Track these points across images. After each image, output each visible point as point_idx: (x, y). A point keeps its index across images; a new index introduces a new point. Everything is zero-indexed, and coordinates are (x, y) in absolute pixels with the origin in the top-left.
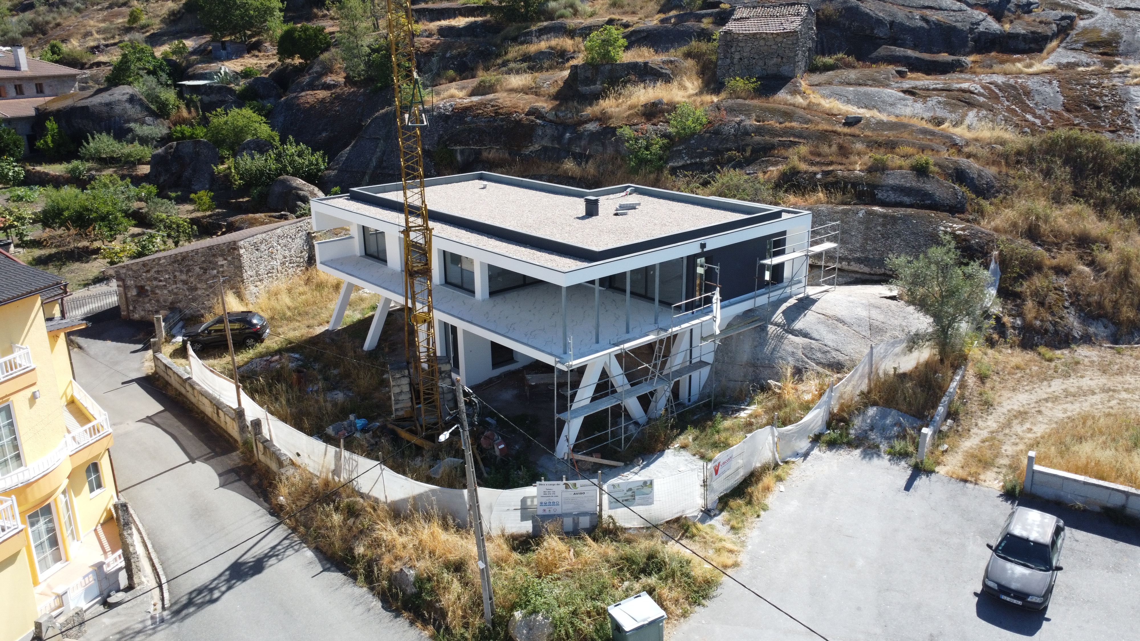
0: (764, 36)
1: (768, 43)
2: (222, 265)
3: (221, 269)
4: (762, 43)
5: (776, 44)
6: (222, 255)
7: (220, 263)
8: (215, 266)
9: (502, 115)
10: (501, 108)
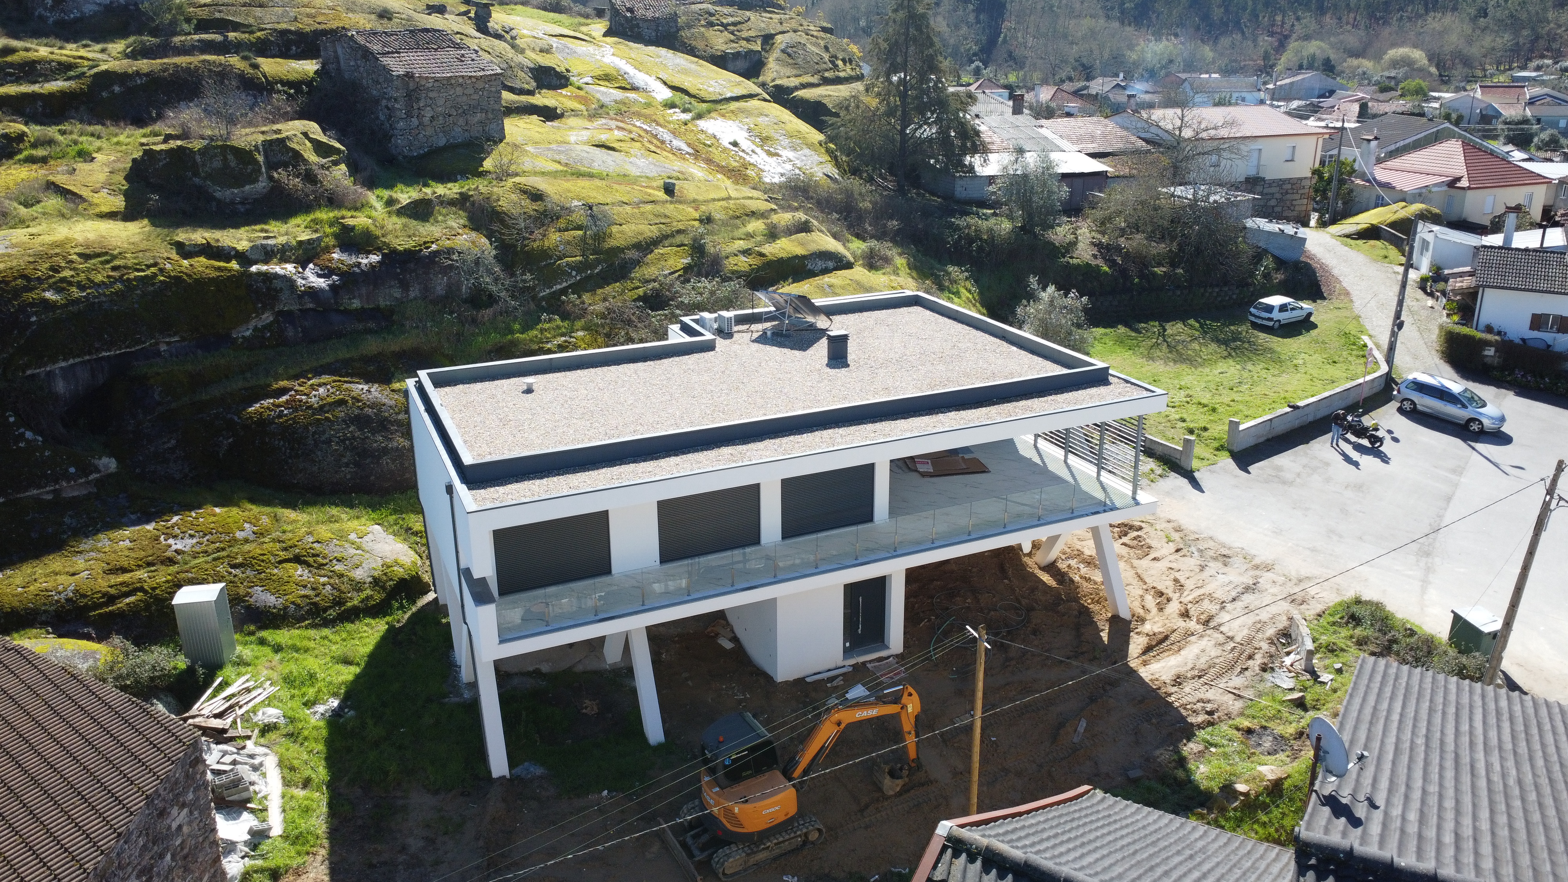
0: (461, 80)
1: (467, 92)
4: (459, 91)
5: (476, 91)
9: (138, 270)
10: (114, 257)
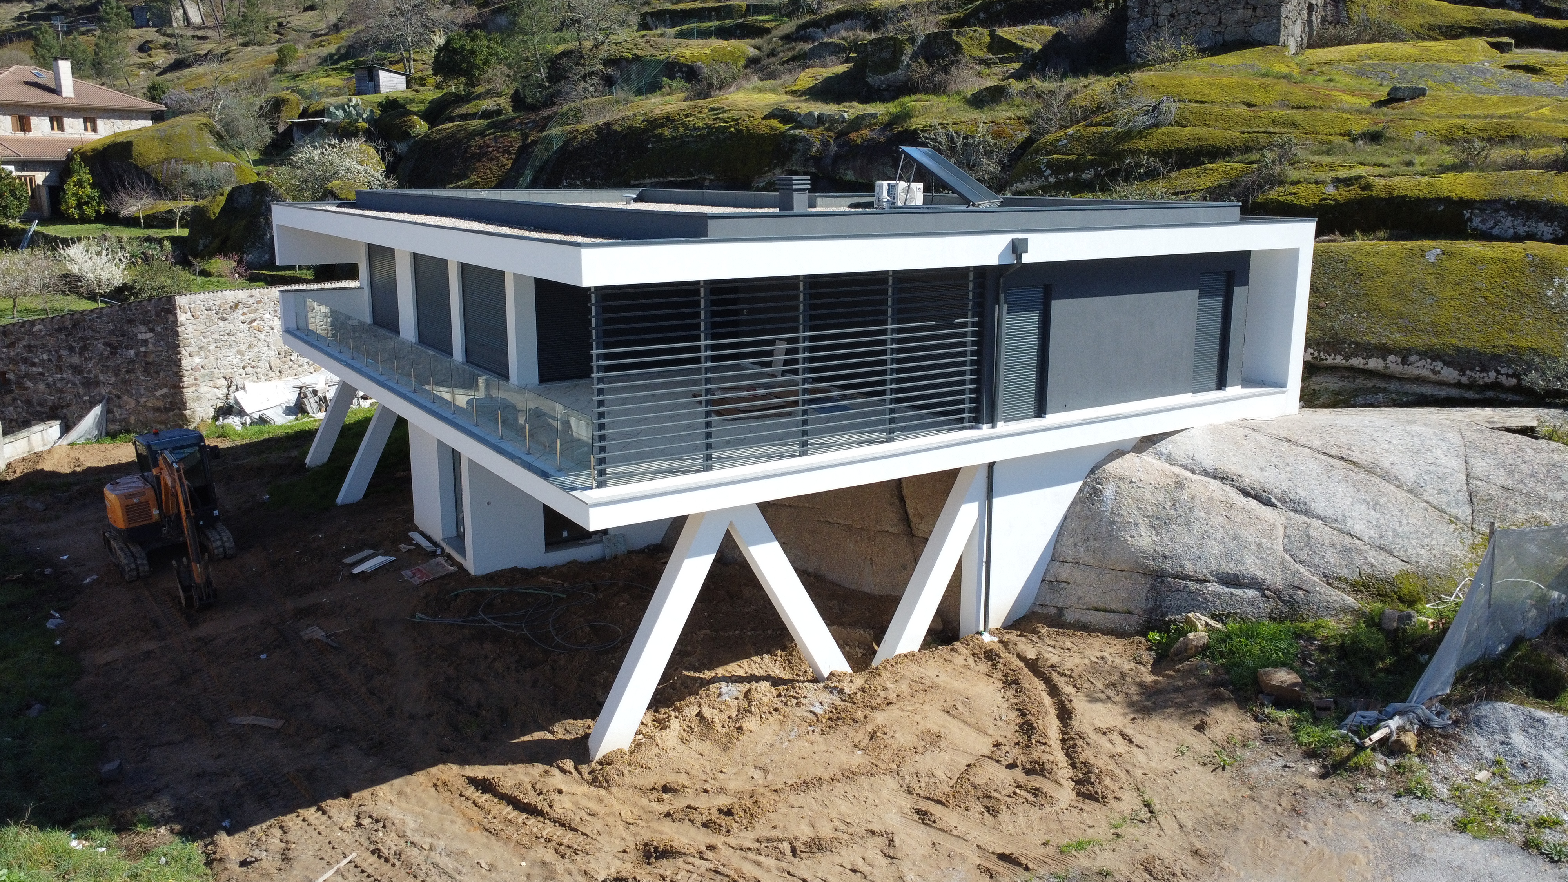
2: (145, 342)
3: (142, 349)
6: (146, 323)
7: (140, 337)
8: (132, 341)
9: (726, 122)
10: (725, 112)
